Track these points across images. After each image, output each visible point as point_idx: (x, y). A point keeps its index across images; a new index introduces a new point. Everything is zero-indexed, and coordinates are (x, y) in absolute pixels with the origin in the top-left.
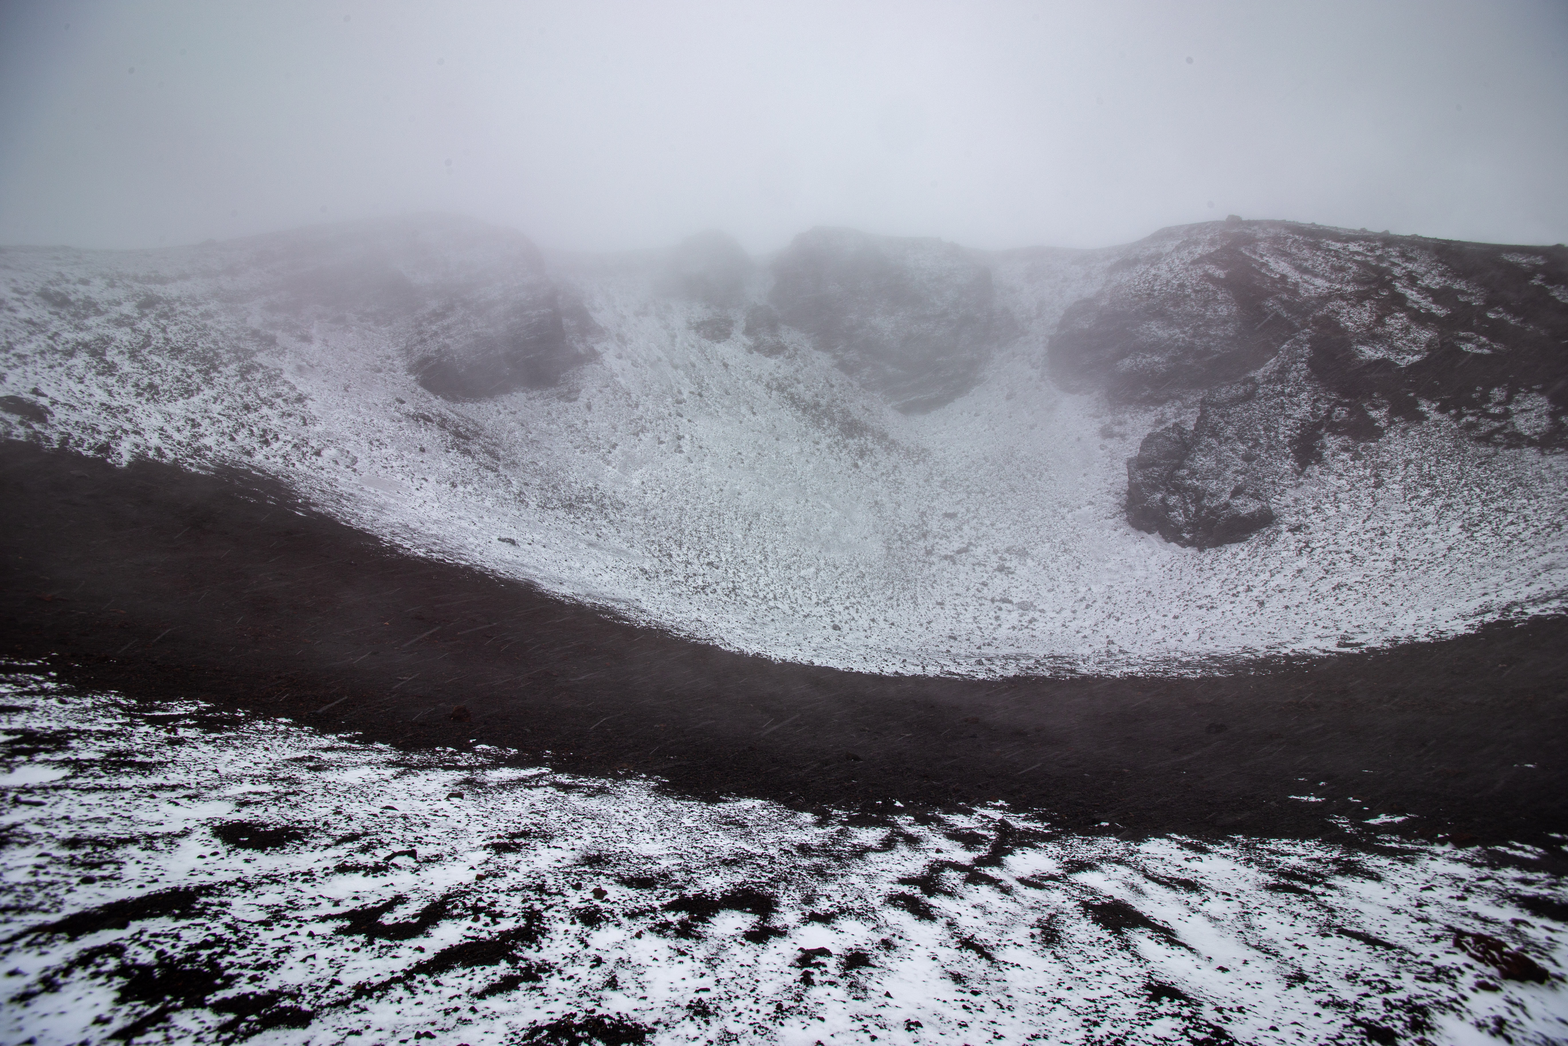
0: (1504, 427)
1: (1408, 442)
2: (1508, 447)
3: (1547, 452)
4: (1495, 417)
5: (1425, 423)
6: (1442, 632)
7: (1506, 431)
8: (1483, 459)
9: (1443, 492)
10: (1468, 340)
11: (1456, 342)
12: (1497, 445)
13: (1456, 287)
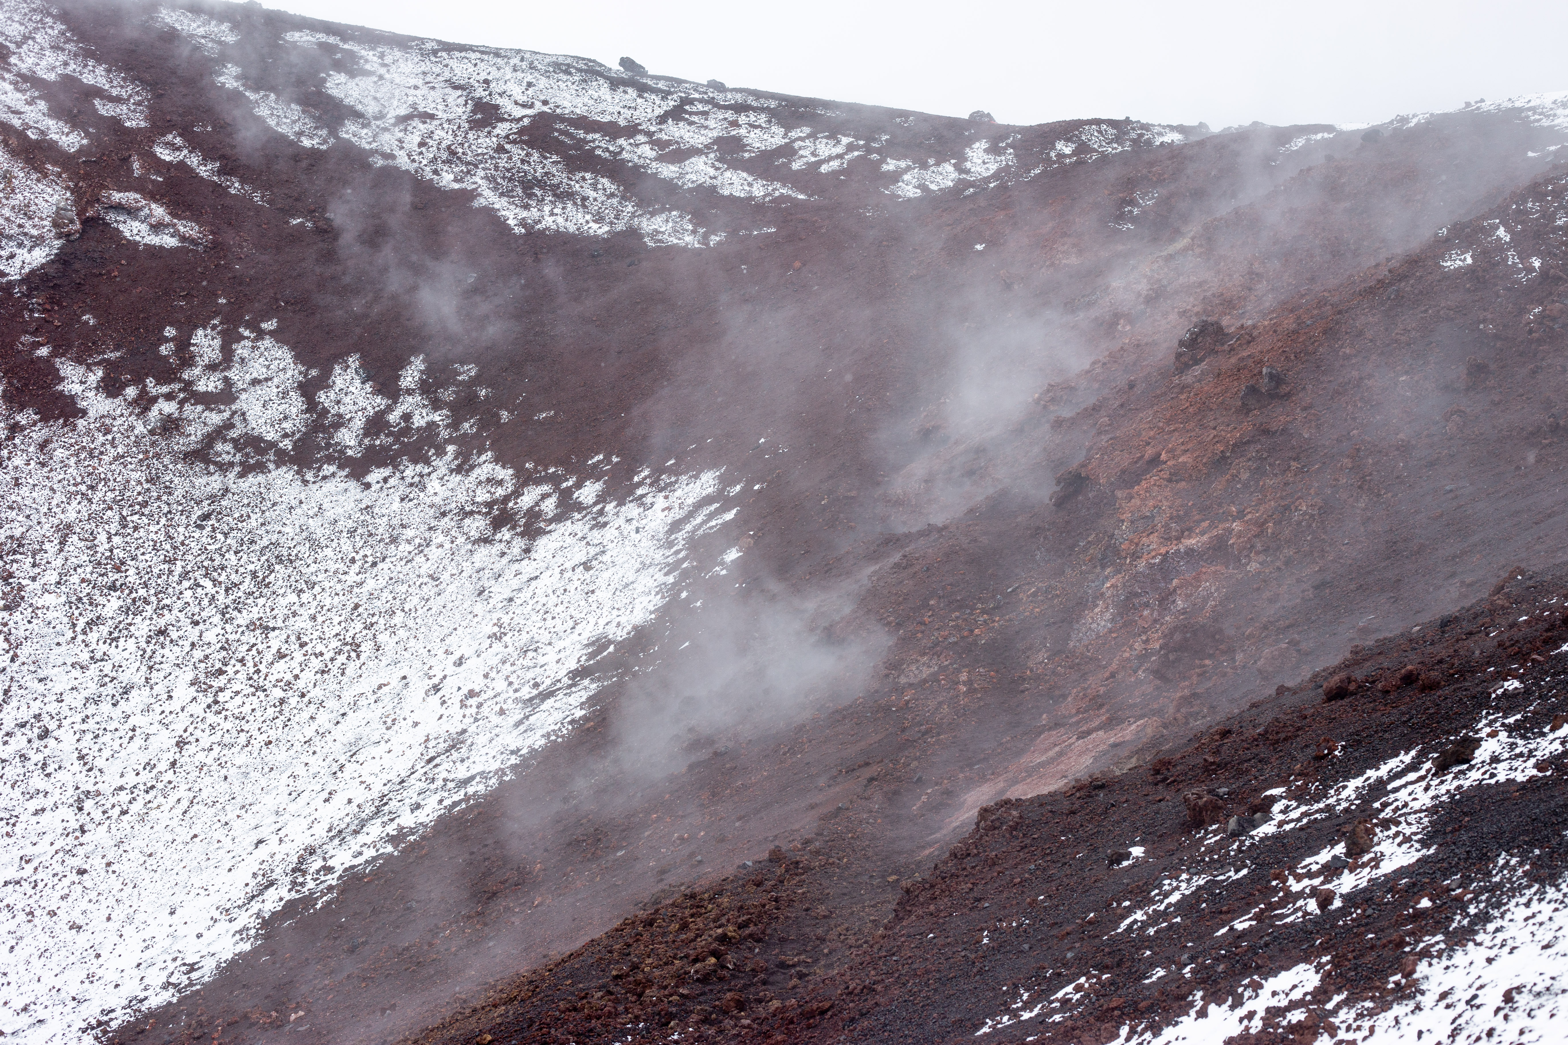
0: (229, 425)
1: (57, 476)
2: (246, 470)
3: (309, 476)
4: (208, 400)
5: (81, 423)
6: (192, 968)
7: (234, 434)
8: (206, 507)
9: (146, 602)
10: (131, 212)
11: (111, 217)
12: (224, 468)
13: (88, 79)
